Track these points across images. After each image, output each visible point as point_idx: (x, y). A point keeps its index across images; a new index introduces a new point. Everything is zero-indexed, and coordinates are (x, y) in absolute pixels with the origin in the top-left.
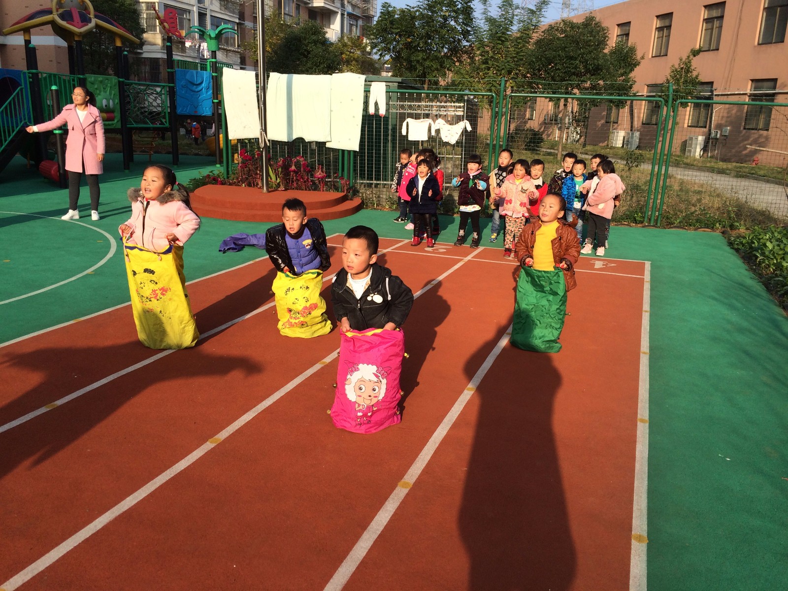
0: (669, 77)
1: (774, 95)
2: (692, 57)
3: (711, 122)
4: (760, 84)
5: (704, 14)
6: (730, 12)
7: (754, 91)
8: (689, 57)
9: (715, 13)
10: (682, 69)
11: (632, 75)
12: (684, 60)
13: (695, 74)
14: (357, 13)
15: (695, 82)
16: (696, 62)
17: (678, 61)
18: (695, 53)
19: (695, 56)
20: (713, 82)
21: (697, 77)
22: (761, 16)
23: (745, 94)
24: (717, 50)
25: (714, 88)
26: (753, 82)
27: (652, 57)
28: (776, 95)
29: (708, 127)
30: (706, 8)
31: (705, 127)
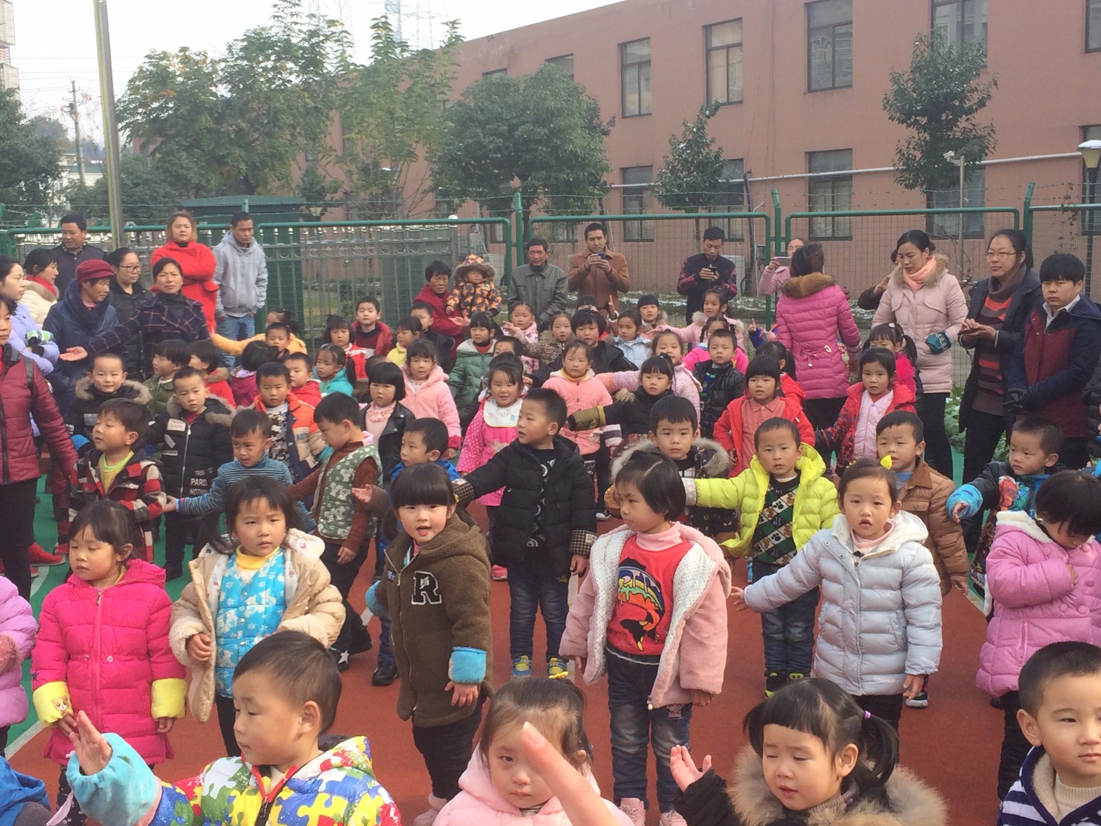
1: (850, 177)
4: (823, 160)
7: (817, 170)
8: (698, 119)
10: (690, 141)
12: (691, 123)
15: (714, 162)
19: (709, 117)
20: (740, 161)
23: (799, 179)
24: (741, 102)
25: (746, 169)
26: (811, 155)
27: (624, 117)
28: (855, 181)
29: (747, 238)
30: (708, 29)
31: (741, 240)
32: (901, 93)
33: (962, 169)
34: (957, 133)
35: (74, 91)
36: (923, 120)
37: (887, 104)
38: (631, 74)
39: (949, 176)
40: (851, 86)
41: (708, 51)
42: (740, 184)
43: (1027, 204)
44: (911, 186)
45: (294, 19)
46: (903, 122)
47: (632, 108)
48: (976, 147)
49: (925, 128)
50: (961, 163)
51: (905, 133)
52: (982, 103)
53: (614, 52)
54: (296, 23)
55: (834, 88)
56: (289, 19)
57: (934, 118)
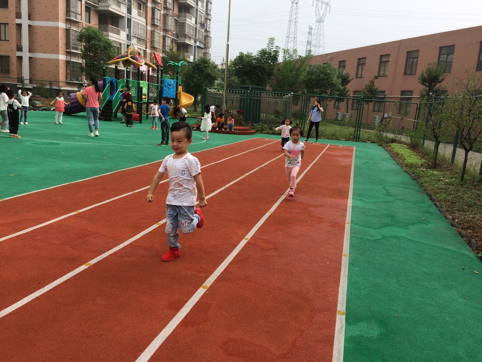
1: (411, 98)
2: (374, 80)
3: (384, 109)
4: (405, 93)
5: (378, 60)
6: (391, 58)
9: (384, 59)
10: (370, 85)
11: (347, 86)
12: (371, 80)
13: (376, 88)
14: (202, 46)
16: (376, 81)
18: (376, 78)
20: (384, 92)
21: (377, 89)
23: (398, 97)
24: (387, 76)
25: (385, 94)
26: (402, 92)
27: (357, 77)
29: (383, 112)
30: (381, 56)
31: (382, 112)
32: (423, 77)
34: (435, 88)
35: (223, 61)
38: (360, 67)
40: (415, 74)
41: (381, 62)
42: (383, 98)
45: (272, 47)
47: (359, 76)
49: (427, 86)
50: (434, 96)
53: (357, 60)
54: (272, 48)
55: (411, 74)
56: (271, 48)
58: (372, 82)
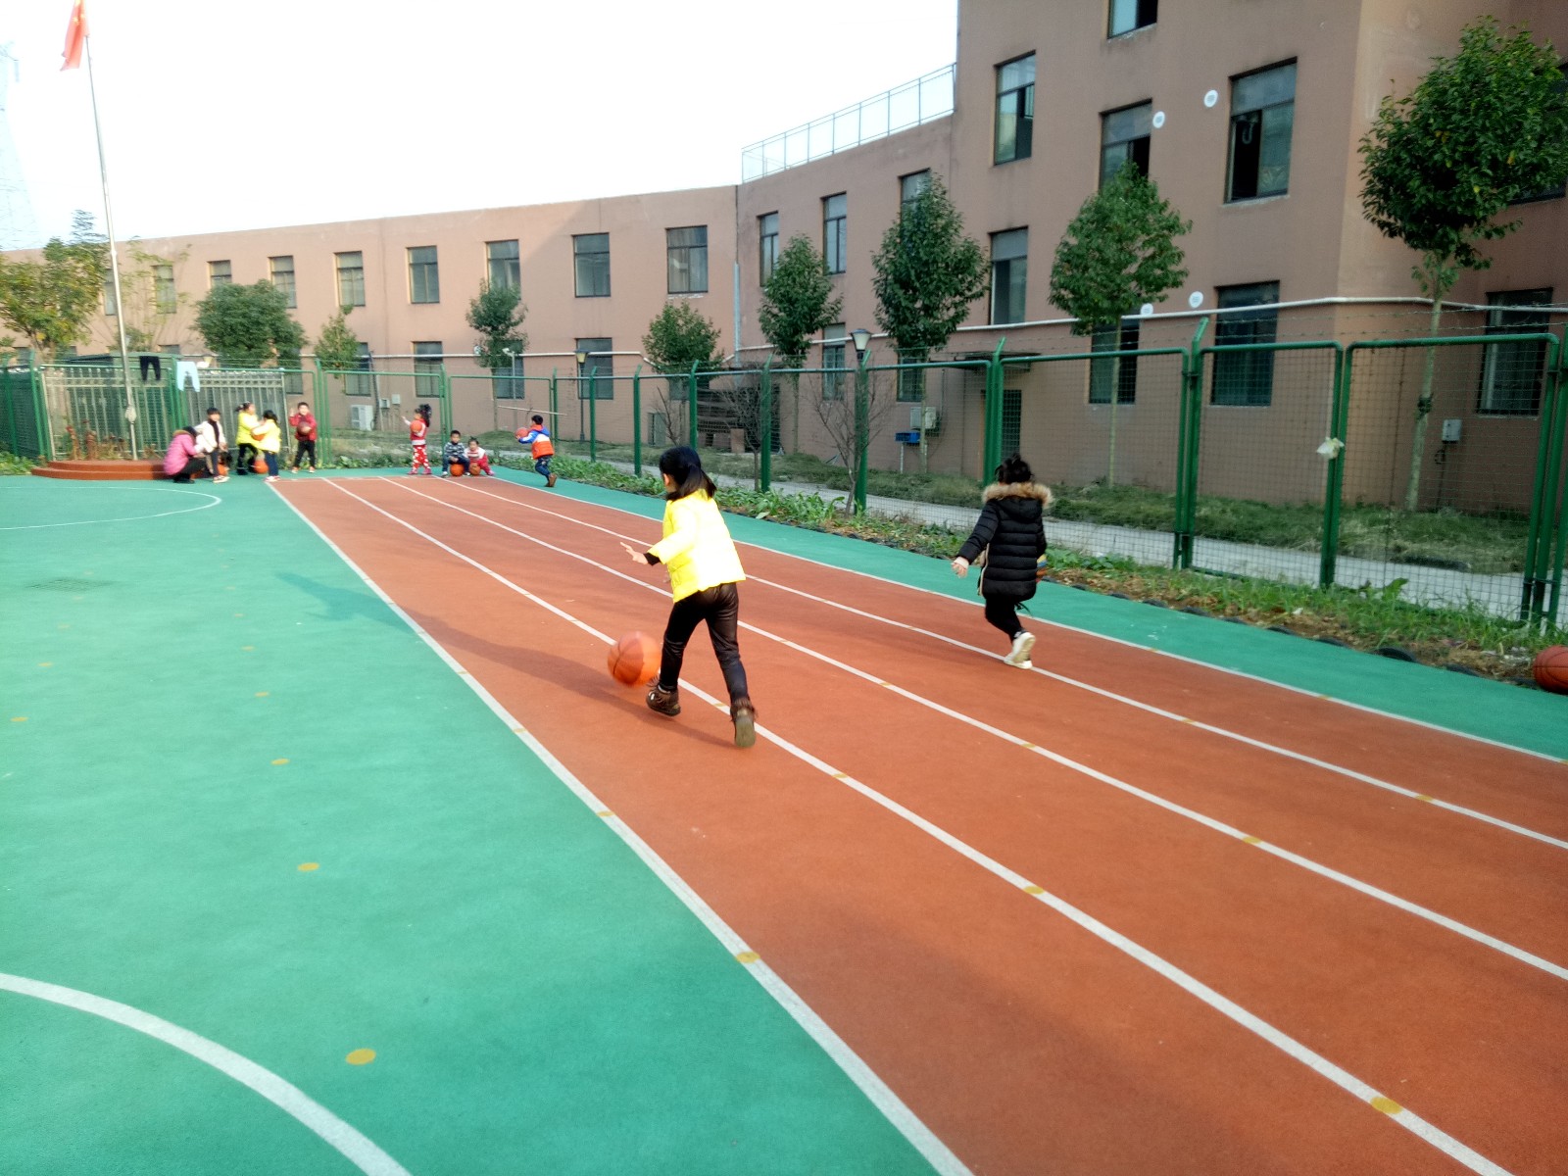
0: (322, 338)
1: (440, 359)
2: (343, 315)
3: (375, 388)
4: (422, 347)
5: (335, 263)
6: (367, 261)
7: (419, 353)
8: (340, 315)
9: (350, 262)
10: (335, 328)
12: (335, 316)
13: (351, 334)
15: (351, 344)
17: (329, 320)
18: (347, 310)
19: (346, 313)
20: (365, 344)
21: (353, 338)
22: (407, 275)
23: (409, 358)
24: (365, 305)
25: (370, 349)
26: (417, 343)
28: (444, 360)
29: (372, 393)
30: (341, 255)
31: (369, 395)
32: (476, 312)
33: (513, 359)
34: (508, 336)
36: (489, 329)
37: (468, 317)
38: (279, 281)
39: (506, 362)
40: (438, 302)
41: (338, 270)
42: (366, 360)
43: (554, 376)
44: (485, 366)
46: (477, 328)
48: (518, 344)
49: (490, 333)
50: (512, 355)
51: (478, 335)
52: (521, 319)
53: (268, 261)
55: (426, 302)
57: (495, 329)
58: (340, 321)
